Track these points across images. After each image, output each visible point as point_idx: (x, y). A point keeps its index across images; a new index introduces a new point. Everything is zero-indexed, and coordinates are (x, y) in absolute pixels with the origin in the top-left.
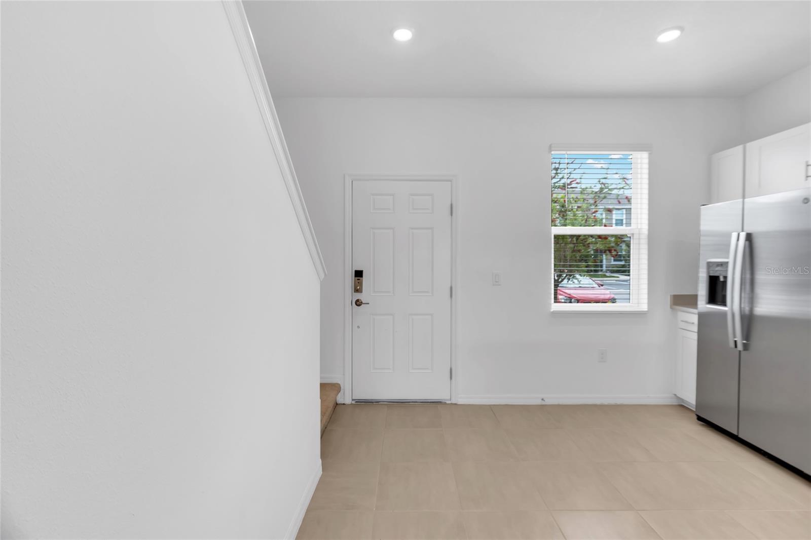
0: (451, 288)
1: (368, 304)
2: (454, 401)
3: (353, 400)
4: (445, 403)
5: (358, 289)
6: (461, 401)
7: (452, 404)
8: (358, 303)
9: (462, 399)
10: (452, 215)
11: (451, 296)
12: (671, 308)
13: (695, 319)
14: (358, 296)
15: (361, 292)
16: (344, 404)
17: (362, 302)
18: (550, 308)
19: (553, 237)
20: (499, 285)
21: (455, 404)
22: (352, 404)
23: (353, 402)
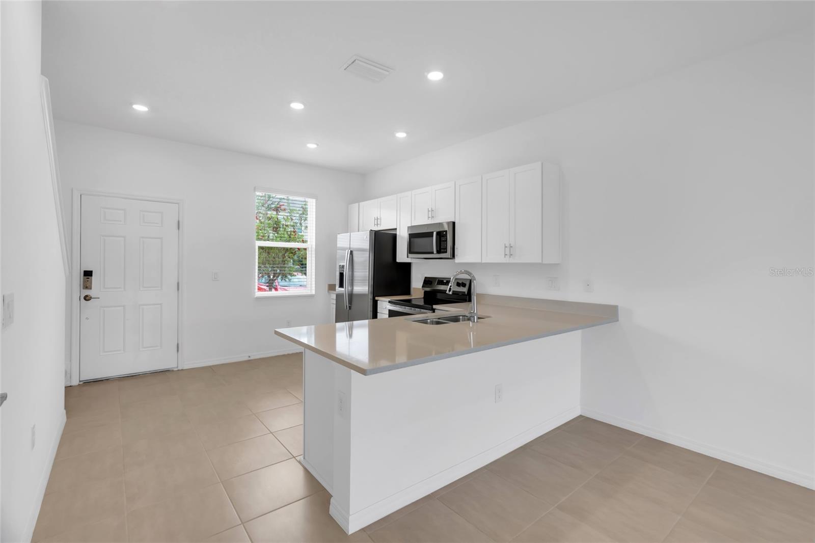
0: (178, 284)
1: (99, 298)
2: (180, 368)
3: (80, 381)
4: (173, 371)
5: (87, 286)
6: (186, 367)
7: (178, 370)
8: (87, 298)
9: (186, 365)
10: (179, 229)
11: (178, 290)
12: (328, 292)
13: (334, 297)
14: (87, 292)
15: (91, 289)
16: (70, 386)
17: (91, 297)
18: (255, 295)
19: (257, 248)
20: (218, 280)
21: (182, 370)
22: (79, 385)
23: (81, 383)
